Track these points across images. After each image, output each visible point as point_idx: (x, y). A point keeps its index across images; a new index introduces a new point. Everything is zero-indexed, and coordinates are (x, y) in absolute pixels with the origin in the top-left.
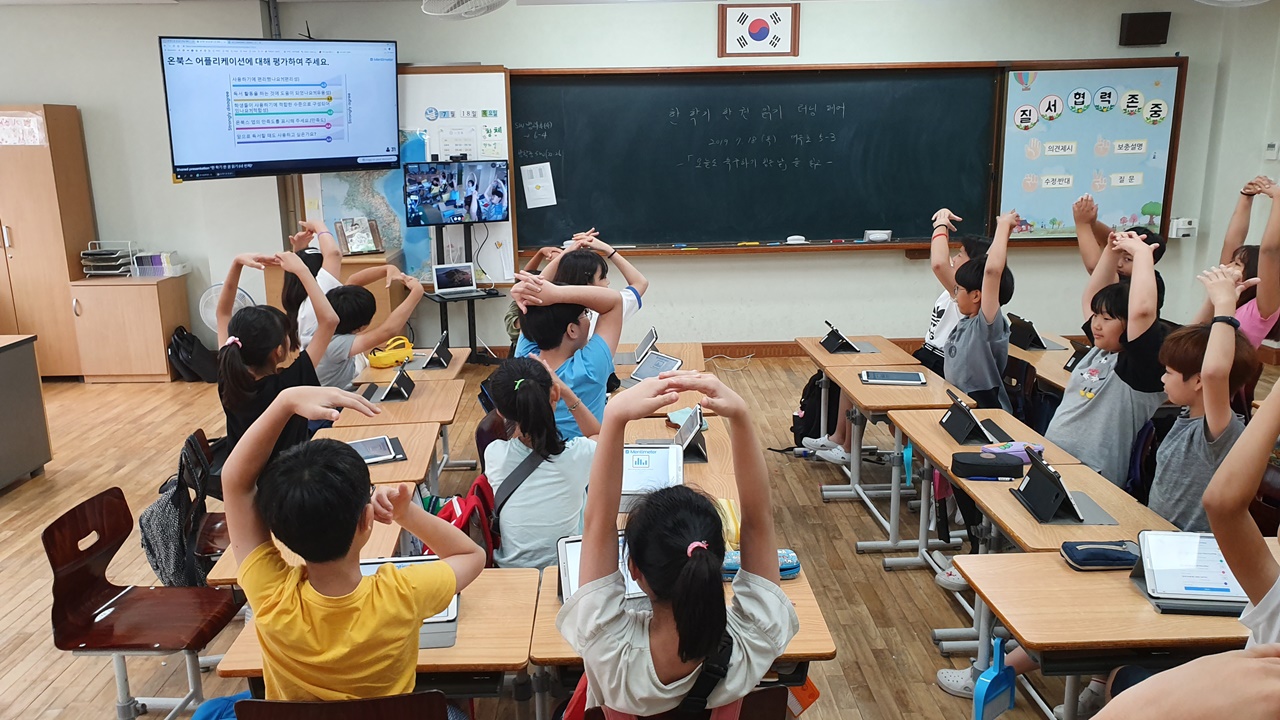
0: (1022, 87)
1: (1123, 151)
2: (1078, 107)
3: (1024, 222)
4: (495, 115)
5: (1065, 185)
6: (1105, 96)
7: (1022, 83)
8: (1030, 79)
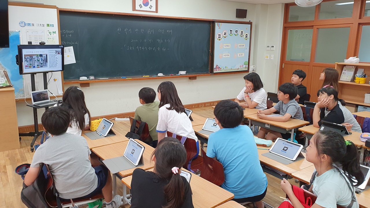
0: (218, 27)
1: (240, 47)
2: (231, 34)
3: (219, 68)
4: (53, 26)
5: (228, 56)
6: (236, 31)
7: (219, 26)
8: (220, 25)
